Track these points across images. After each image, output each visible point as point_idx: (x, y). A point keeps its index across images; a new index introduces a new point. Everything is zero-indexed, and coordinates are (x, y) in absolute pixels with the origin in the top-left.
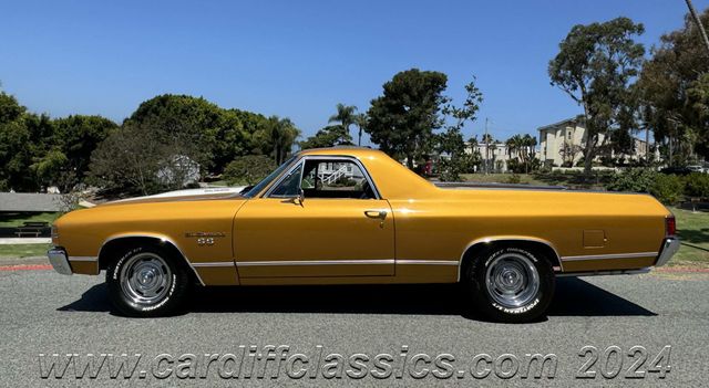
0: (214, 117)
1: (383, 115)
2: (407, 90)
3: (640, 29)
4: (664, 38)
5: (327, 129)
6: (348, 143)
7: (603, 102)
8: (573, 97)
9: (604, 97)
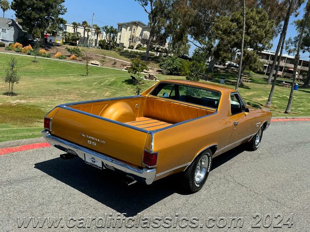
7: (162, 17)
8: (145, 10)
9: (162, 14)
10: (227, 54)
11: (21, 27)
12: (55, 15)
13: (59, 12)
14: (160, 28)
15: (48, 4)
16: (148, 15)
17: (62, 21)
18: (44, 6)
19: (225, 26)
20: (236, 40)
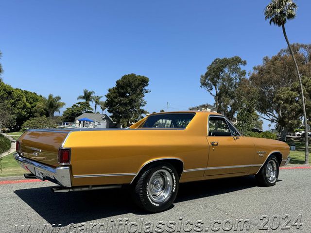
0: (10, 93)
1: (116, 97)
2: (129, 85)
3: (245, 63)
4: (255, 68)
5: (79, 103)
6: (91, 112)
7: (226, 97)
8: (211, 94)
9: (226, 95)
10: (293, 121)
11: (111, 119)
12: (138, 107)
13: (140, 104)
14: (225, 106)
15: (131, 99)
16: (213, 97)
17: (143, 112)
18: (129, 101)
19: (286, 96)
20: (299, 107)
